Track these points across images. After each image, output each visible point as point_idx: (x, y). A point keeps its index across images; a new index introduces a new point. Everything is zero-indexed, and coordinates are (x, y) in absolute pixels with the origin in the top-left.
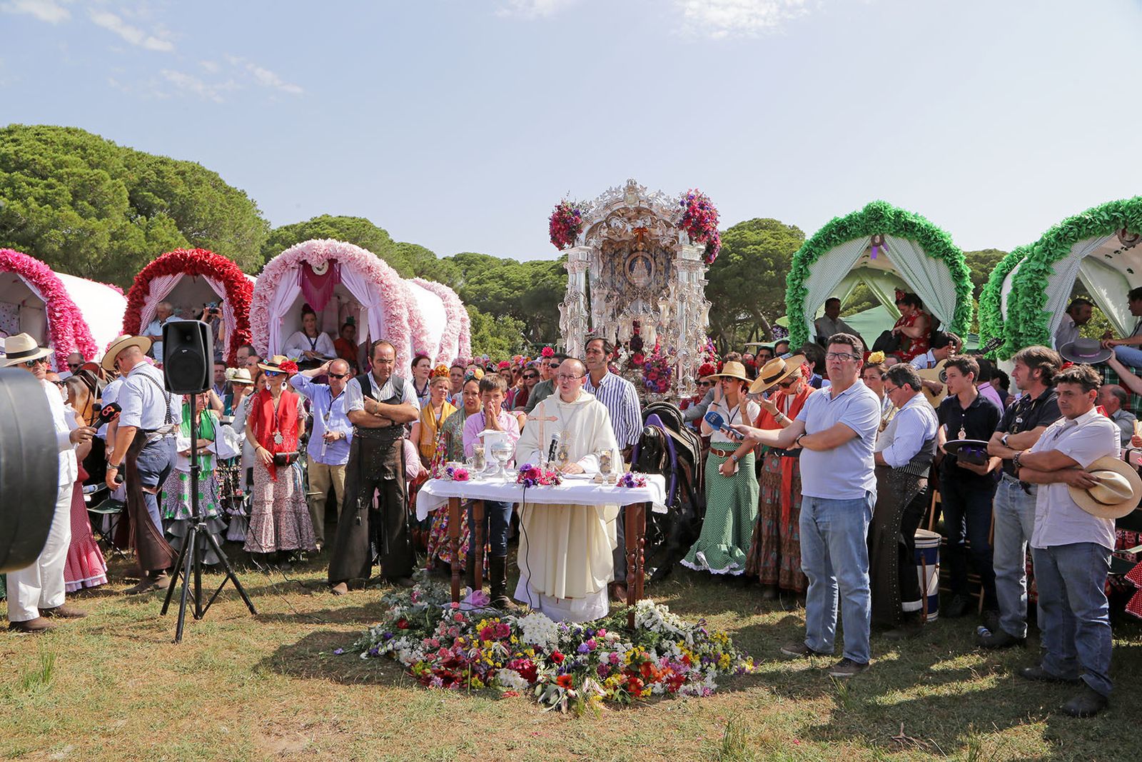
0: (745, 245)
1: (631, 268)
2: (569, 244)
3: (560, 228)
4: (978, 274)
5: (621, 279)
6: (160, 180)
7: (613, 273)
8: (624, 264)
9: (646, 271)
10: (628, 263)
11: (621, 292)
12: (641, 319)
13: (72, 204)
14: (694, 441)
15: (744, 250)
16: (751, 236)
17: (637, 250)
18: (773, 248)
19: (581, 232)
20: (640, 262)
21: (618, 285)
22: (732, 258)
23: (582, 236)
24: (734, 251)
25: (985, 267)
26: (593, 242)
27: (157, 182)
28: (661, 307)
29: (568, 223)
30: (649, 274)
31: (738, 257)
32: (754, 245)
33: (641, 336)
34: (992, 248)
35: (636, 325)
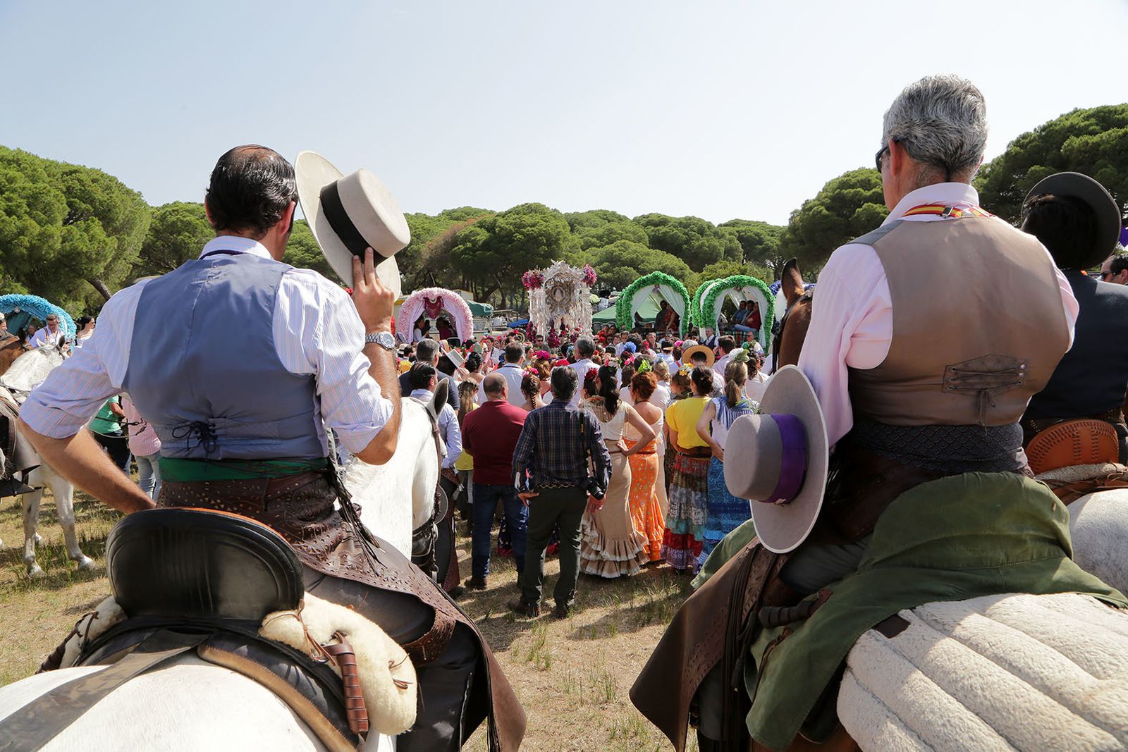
0: (524, 227)
4: (682, 237)
6: (83, 188)
13: (30, 214)
15: (524, 230)
16: (527, 219)
18: (544, 229)
22: (516, 236)
24: (516, 232)
25: (686, 231)
27: (80, 189)
31: (520, 236)
32: (531, 227)
34: (691, 216)
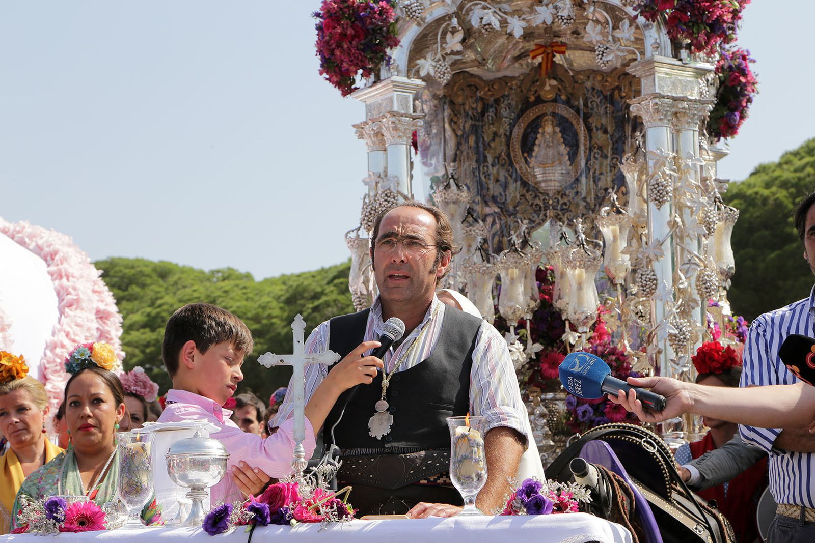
1: (527, 146)
2: (366, 74)
3: (343, 35)
5: (503, 174)
7: (481, 160)
8: (509, 138)
9: (563, 149)
10: (518, 132)
11: (503, 206)
12: (557, 263)
14: (712, 522)
17: (539, 101)
19: (395, 43)
20: (549, 129)
21: (495, 189)
23: (398, 54)
26: (427, 65)
28: (607, 231)
29: (361, 19)
30: (573, 156)
33: (558, 305)
35: (543, 277)
